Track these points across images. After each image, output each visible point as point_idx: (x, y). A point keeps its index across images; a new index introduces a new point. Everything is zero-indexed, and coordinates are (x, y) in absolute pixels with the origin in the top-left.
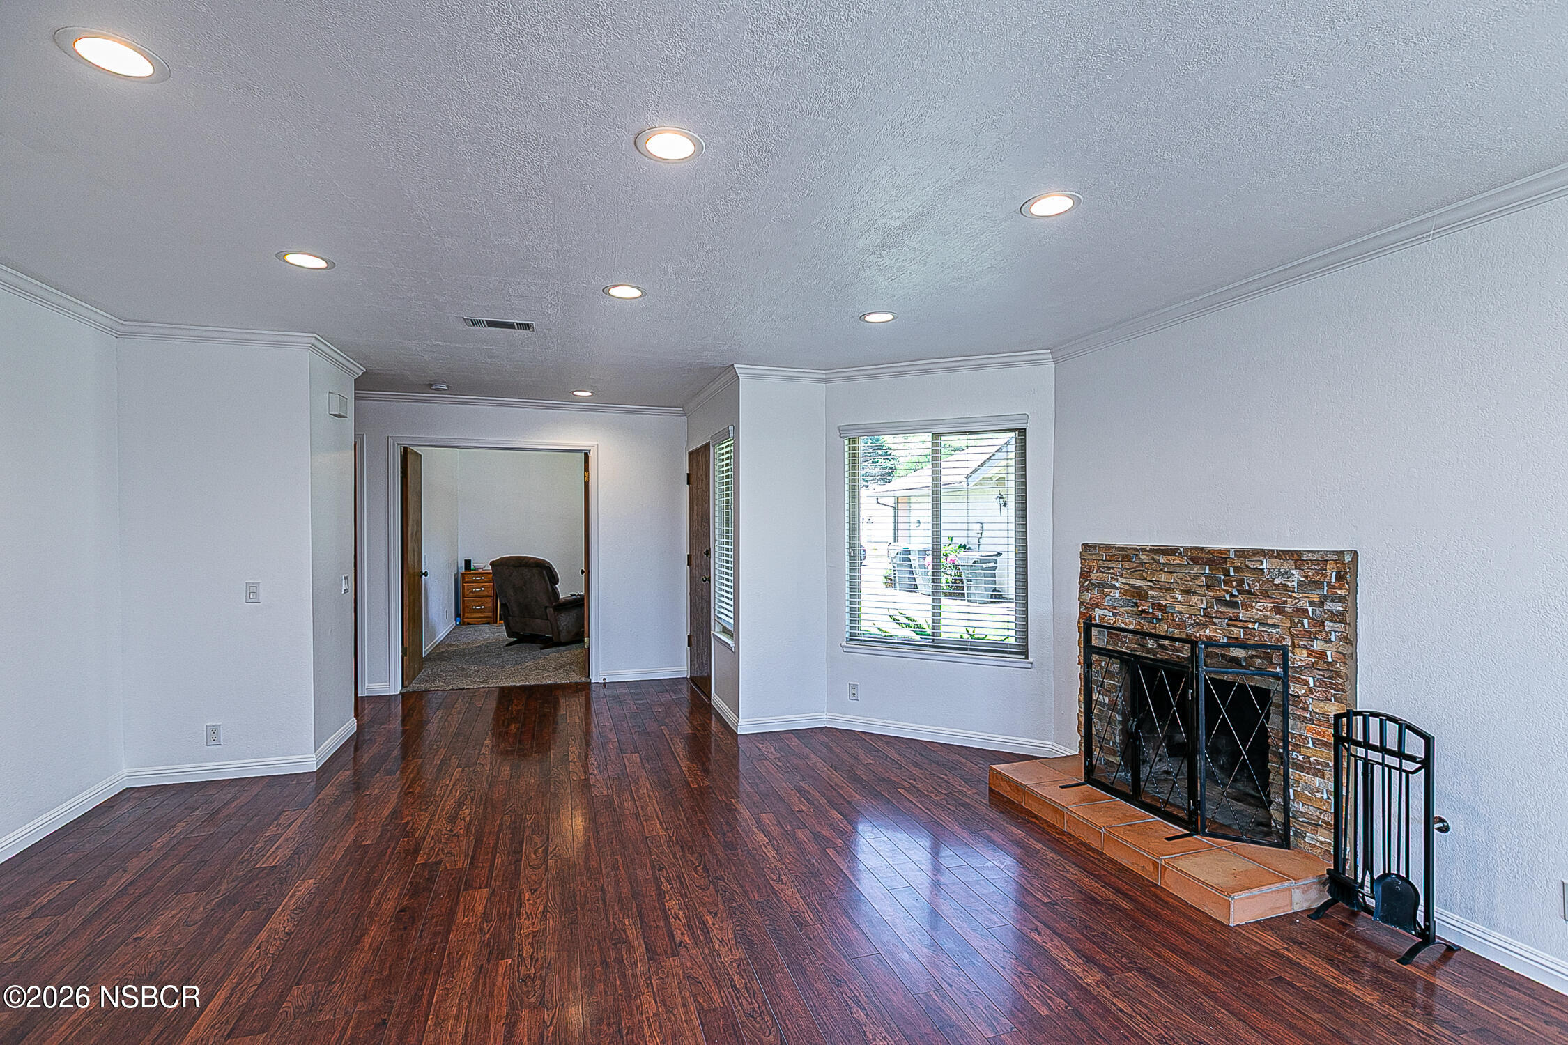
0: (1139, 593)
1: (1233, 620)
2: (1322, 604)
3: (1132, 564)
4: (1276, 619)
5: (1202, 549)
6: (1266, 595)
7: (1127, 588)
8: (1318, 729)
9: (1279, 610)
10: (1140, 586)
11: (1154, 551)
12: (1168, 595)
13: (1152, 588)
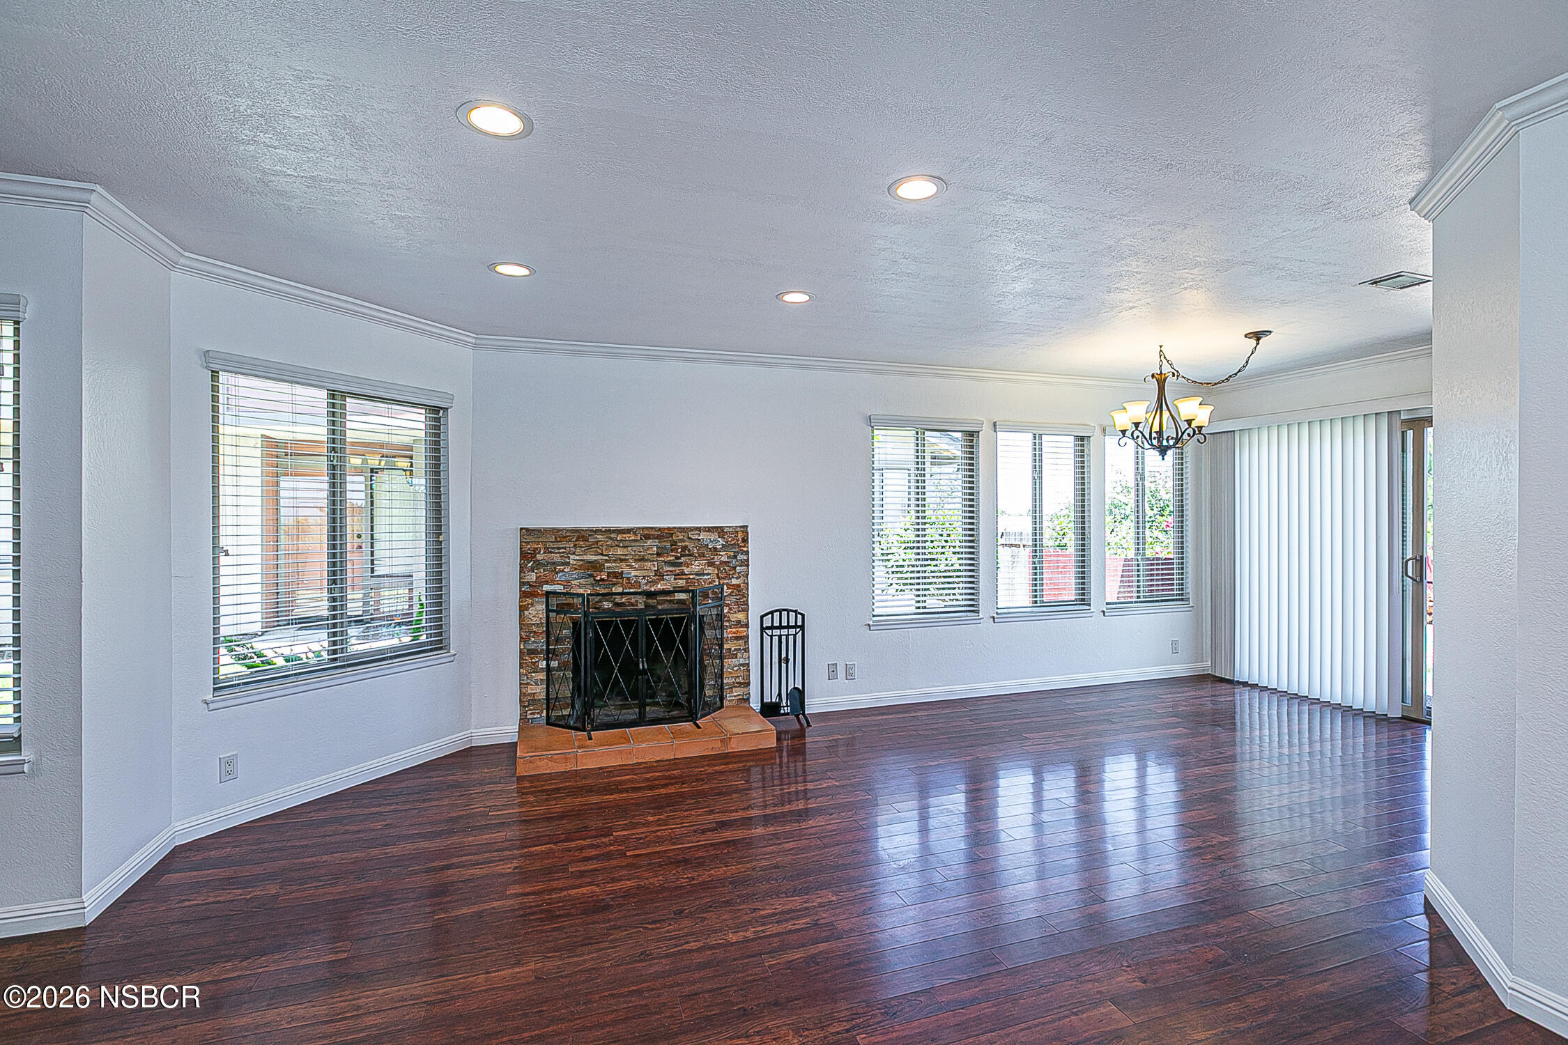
0: (596, 566)
1: (678, 576)
2: (735, 557)
3: (587, 543)
4: (710, 570)
5: (652, 528)
6: (702, 555)
7: (581, 563)
8: (734, 630)
9: (711, 564)
10: (596, 560)
11: (609, 531)
12: (624, 564)
13: (607, 561)
